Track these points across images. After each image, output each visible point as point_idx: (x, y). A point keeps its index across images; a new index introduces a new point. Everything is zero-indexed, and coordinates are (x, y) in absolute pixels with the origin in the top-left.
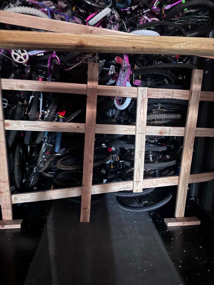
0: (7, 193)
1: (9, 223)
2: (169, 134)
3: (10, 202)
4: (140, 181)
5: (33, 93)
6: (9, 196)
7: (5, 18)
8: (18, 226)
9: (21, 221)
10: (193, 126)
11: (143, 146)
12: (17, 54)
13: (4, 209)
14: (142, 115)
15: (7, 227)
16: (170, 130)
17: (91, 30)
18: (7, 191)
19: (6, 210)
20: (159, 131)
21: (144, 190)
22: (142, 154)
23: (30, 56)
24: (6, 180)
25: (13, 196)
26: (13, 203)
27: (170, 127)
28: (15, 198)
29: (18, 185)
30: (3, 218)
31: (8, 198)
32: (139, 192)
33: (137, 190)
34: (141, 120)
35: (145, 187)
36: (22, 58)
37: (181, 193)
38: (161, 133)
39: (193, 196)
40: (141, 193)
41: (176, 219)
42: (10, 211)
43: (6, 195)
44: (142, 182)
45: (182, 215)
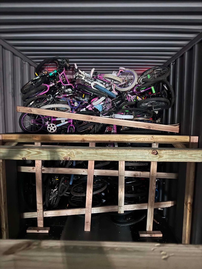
0: (41, 210)
1: (41, 229)
2: (140, 176)
3: (42, 216)
4: (122, 206)
5: (58, 143)
6: (42, 212)
7: (46, 113)
8: (47, 232)
9: (49, 228)
10: (154, 172)
11: (123, 184)
12: (50, 128)
13: (39, 220)
14: (122, 165)
15: (40, 232)
16: (140, 174)
17: (92, 118)
18: (42, 209)
19: (40, 221)
20: (134, 174)
21: (125, 211)
22: (123, 189)
23: (57, 128)
24: (41, 203)
25: (45, 212)
26: (44, 217)
27: (140, 172)
28: (45, 213)
29: (47, 205)
30: (38, 225)
31: (41, 214)
32: (122, 213)
33: (121, 212)
34: (121, 168)
35: (125, 210)
36: (53, 129)
37: (149, 214)
38: (135, 175)
39: (165, 216)
40: (123, 214)
41: (146, 232)
42: (42, 222)
43: (40, 211)
44: (123, 206)
45: (151, 229)
